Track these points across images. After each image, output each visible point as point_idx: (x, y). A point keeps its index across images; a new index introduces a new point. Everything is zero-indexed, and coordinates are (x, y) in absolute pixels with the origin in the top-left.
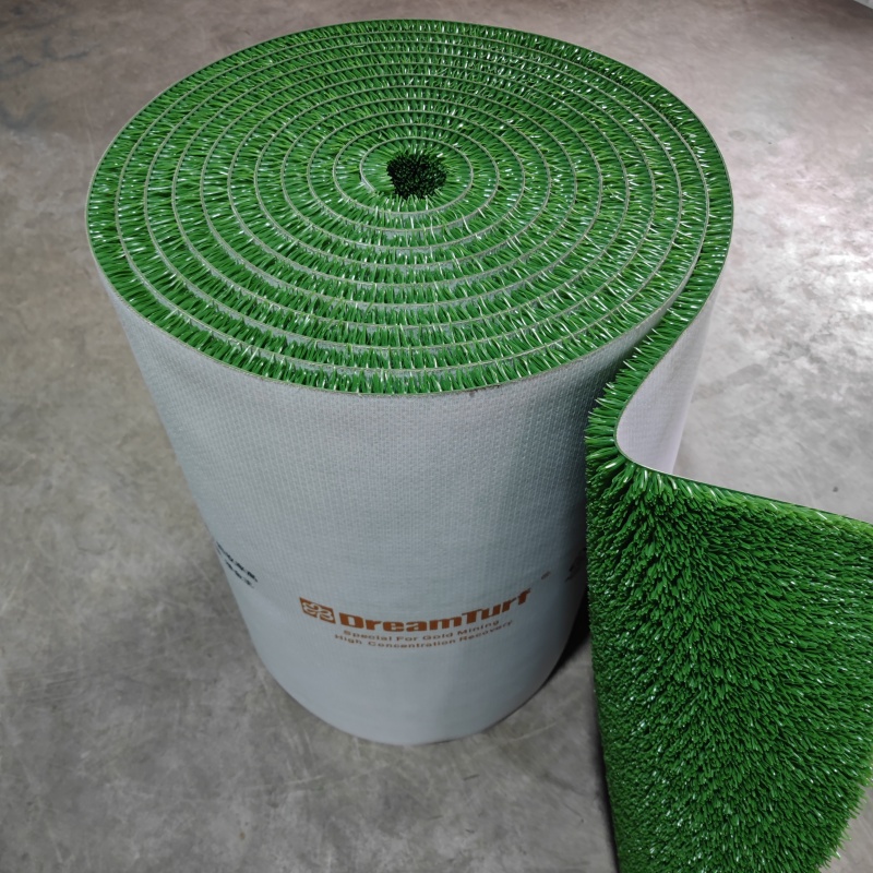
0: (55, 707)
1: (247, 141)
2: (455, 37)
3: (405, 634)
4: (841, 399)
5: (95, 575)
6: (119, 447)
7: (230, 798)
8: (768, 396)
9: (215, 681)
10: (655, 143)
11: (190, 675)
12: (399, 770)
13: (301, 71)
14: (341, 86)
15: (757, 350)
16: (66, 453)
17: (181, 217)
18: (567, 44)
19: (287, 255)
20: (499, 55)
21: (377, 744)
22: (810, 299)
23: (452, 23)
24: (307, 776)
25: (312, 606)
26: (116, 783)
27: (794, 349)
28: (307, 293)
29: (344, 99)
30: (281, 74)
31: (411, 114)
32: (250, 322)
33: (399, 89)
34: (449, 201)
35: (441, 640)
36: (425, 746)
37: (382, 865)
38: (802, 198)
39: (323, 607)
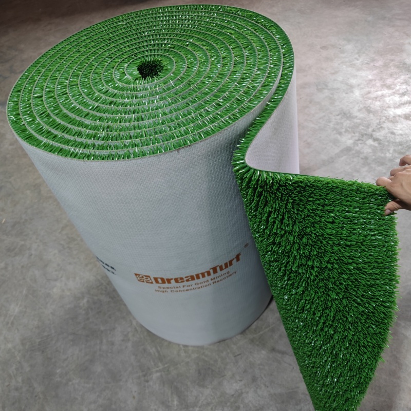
0: (43, 351)
1: (75, 69)
2: (166, 12)
3: (186, 283)
4: (391, 155)
5: (55, 290)
6: (60, 233)
7: (127, 381)
8: (355, 160)
9: (114, 329)
10: (257, 36)
11: (102, 328)
12: (203, 357)
13: (98, 38)
14: (116, 40)
15: (347, 140)
16: (37, 239)
17: (47, 104)
18: (215, 6)
19: (94, 111)
20: (185, 15)
21: (191, 346)
22: (369, 113)
23: (164, 7)
24: (161, 366)
25: (141, 276)
26: (74, 381)
27: (365, 137)
28: (103, 124)
29: (117, 45)
30: (90, 41)
31: (147, 46)
32: (79, 140)
33: (141, 37)
34: (165, 76)
35: (204, 284)
36: (214, 344)
37: (200, 402)
38: (359, 70)
39: (146, 276)
